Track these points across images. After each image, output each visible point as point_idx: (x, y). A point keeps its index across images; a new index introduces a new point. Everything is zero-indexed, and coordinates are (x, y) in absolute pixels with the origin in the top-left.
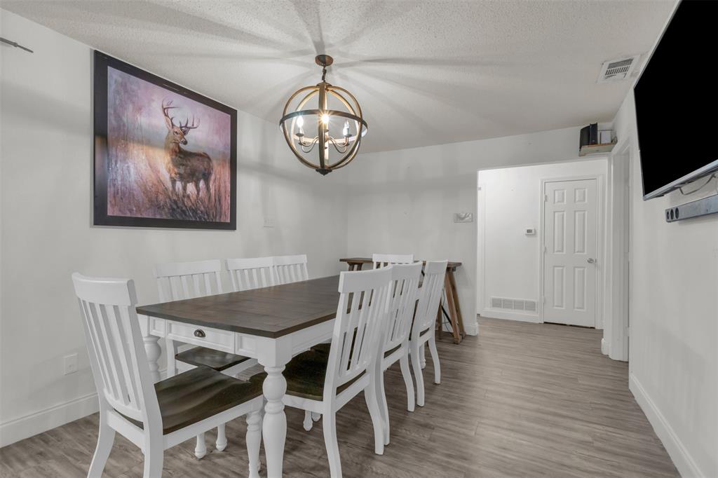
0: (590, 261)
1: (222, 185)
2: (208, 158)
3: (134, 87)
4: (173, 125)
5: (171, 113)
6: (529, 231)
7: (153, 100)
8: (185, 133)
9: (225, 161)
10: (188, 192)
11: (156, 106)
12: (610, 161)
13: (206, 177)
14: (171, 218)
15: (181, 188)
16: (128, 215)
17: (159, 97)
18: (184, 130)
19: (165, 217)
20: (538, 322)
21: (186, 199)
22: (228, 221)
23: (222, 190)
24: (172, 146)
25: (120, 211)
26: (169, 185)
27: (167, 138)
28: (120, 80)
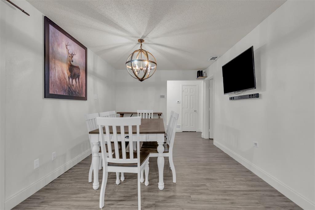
0: (195, 111)
1: (83, 81)
2: (79, 69)
3: (57, 35)
4: (69, 53)
5: (68, 47)
6: (178, 102)
7: (63, 41)
8: (72, 57)
9: (84, 70)
10: (73, 84)
11: (64, 44)
12: (204, 81)
13: (78, 77)
14: (68, 95)
15: (71, 82)
16: (56, 93)
17: (65, 40)
18: (72, 56)
19: (66, 95)
20: (181, 132)
21: (73, 86)
22: (85, 97)
23: (83, 82)
24: (69, 62)
25: (53, 91)
26: (68, 80)
27: (67, 59)
28: (53, 31)
